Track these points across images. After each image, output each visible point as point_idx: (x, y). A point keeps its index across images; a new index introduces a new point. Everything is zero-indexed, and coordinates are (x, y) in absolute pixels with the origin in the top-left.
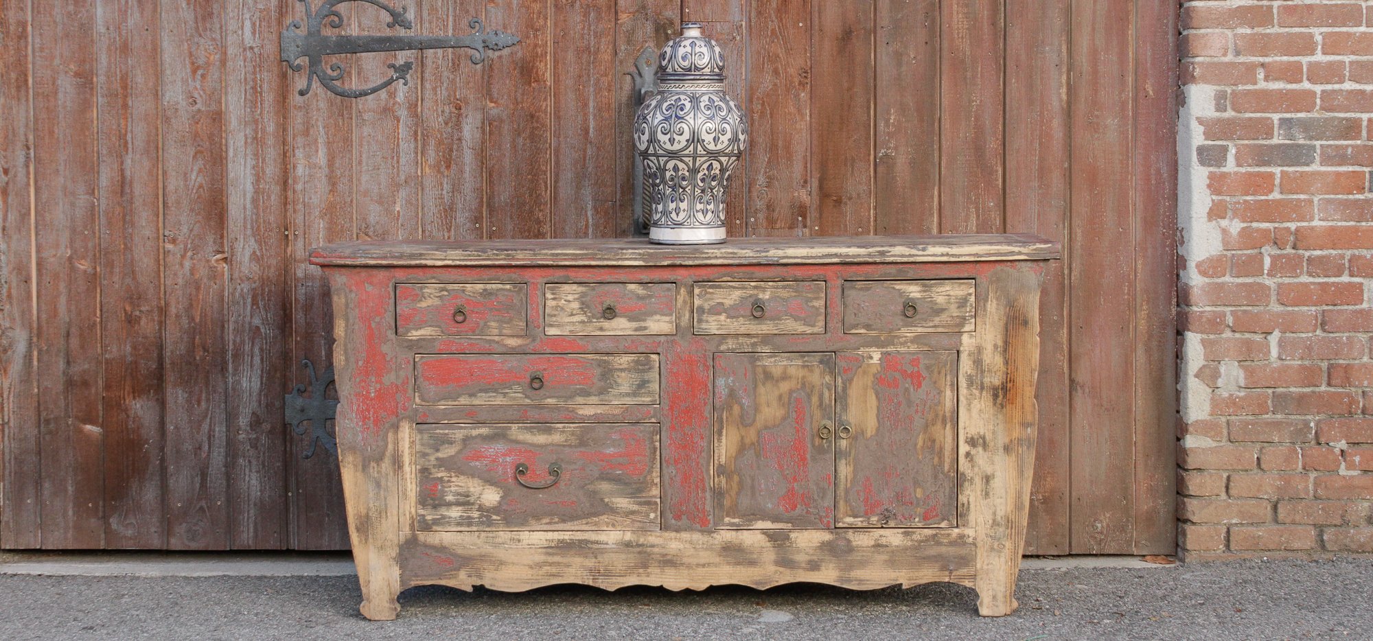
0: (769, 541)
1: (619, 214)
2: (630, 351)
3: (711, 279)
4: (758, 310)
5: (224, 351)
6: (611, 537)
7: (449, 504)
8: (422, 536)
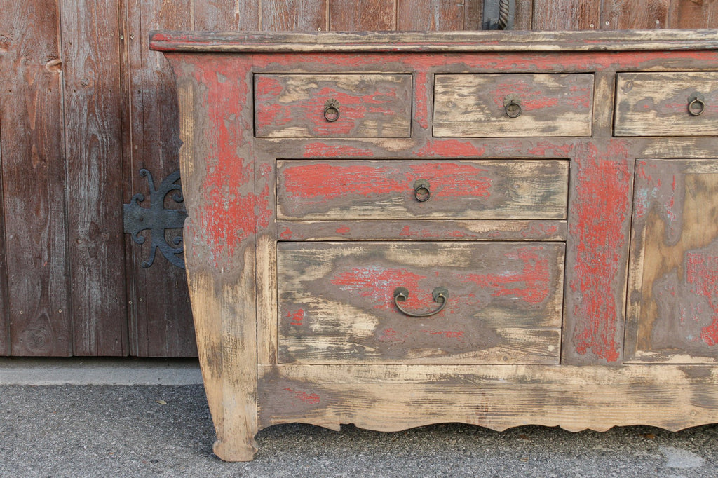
0: (687, 378)
1: (467, 18)
2: (535, 157)
3: (639, 68)
4: (695, 107)
5: (61, 160)
6: (502, 371)
7: (316, 334)
8: (284, 370)
